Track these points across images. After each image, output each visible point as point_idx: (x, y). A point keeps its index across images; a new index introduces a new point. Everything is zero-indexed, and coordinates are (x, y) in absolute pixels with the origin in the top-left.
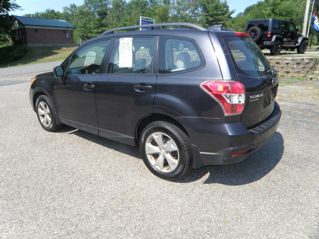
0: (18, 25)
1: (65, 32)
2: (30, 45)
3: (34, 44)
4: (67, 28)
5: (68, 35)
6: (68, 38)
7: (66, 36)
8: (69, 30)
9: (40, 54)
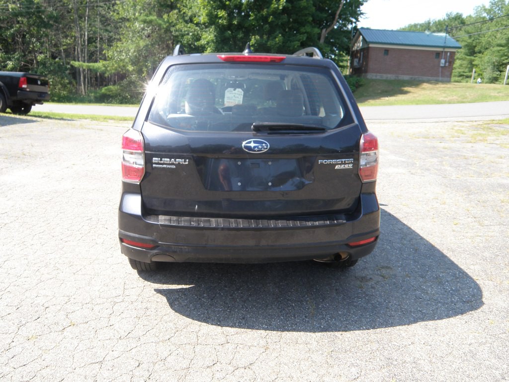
0: (361, 43)
1: (438, 55)
2: (370, 76)
3: (378, 74)
4: (444, 47)
5: (443, 61)
6: (442, 67)
7: (440, 62)
8: (446, 52)
9: (379, 91)
